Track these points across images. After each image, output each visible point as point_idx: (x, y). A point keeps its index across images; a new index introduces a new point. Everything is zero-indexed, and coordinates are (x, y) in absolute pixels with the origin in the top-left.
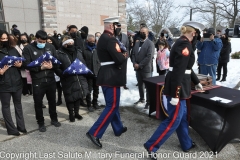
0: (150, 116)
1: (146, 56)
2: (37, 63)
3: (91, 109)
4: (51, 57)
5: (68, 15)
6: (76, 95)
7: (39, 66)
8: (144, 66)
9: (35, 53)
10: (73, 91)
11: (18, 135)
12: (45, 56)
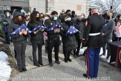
0: (110, 64)
1: (109, 29)
2: (52, 29)
3: (76, 56)
4: (60, 26)
5: (60, 4)
6: (70, 48)
7: (53, 31)
8: (107, 35)
9: (51, 24)
10: (69, 46)
11: (39, 66)
12: (57, 25)
